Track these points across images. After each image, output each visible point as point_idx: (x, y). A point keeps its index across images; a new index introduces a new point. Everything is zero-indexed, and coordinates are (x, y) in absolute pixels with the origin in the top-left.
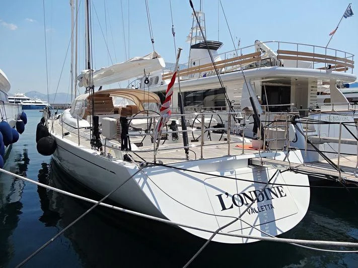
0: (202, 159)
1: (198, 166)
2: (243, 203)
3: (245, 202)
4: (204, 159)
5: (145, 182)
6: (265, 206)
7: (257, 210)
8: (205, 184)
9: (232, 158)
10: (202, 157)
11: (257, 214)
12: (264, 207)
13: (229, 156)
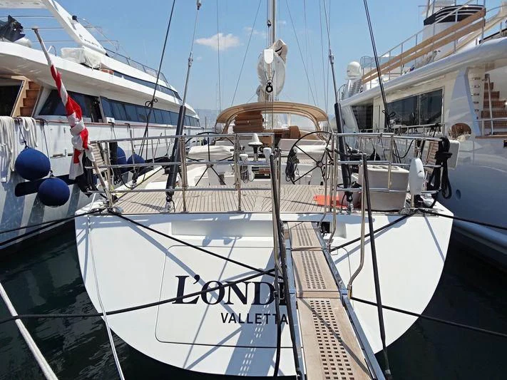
0: (185, 212)
1: (170, 224)
2: (220, 299)
3: (225, 299)
4: (187, 213)
5: (86, 236)
6: (267, 315)
7: (244, 319)
8: (168, 254)
9: (241, 216)
10: (185, 209)
11: (238, 326)
12: (264, 317)
13: (240, 212)
